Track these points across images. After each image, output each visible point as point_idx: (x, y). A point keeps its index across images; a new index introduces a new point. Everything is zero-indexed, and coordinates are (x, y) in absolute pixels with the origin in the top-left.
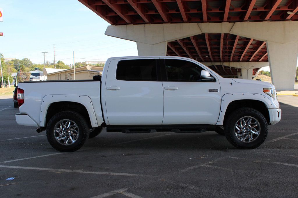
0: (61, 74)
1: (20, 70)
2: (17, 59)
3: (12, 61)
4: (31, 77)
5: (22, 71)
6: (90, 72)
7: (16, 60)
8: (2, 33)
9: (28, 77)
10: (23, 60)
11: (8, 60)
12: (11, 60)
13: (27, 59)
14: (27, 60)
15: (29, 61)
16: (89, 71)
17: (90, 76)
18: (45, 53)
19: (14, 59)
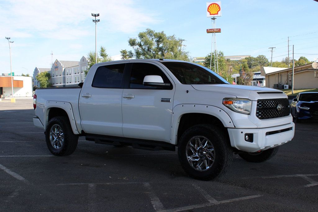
0: (282, 74)
1: (242, 69)
2: (252, 56)
3: (246, 59)
4: (254, 78)
5: (244, 71)
6: (317, 71)
7: (250, 58)
8: (220, 29)
9: (251, 78)
10: (258, 58)
11: (242, 58)
12: (244, 58)
13: (263, 56)
14: (262, 58)
15: (264, 59)
16: (315, 70)
17: (316, 76)
18: (272, 48)
19: (248, 57)
